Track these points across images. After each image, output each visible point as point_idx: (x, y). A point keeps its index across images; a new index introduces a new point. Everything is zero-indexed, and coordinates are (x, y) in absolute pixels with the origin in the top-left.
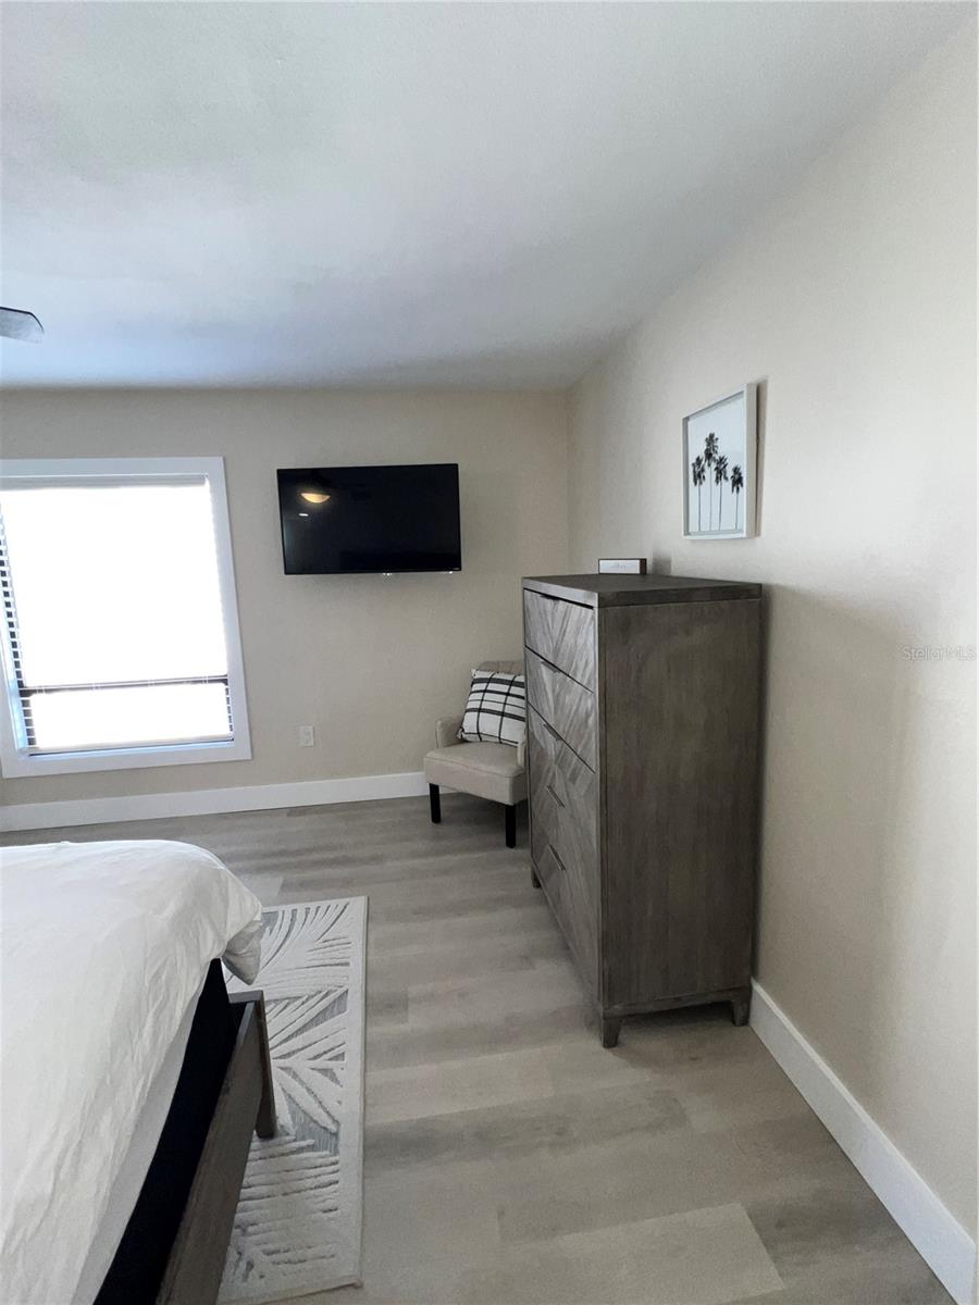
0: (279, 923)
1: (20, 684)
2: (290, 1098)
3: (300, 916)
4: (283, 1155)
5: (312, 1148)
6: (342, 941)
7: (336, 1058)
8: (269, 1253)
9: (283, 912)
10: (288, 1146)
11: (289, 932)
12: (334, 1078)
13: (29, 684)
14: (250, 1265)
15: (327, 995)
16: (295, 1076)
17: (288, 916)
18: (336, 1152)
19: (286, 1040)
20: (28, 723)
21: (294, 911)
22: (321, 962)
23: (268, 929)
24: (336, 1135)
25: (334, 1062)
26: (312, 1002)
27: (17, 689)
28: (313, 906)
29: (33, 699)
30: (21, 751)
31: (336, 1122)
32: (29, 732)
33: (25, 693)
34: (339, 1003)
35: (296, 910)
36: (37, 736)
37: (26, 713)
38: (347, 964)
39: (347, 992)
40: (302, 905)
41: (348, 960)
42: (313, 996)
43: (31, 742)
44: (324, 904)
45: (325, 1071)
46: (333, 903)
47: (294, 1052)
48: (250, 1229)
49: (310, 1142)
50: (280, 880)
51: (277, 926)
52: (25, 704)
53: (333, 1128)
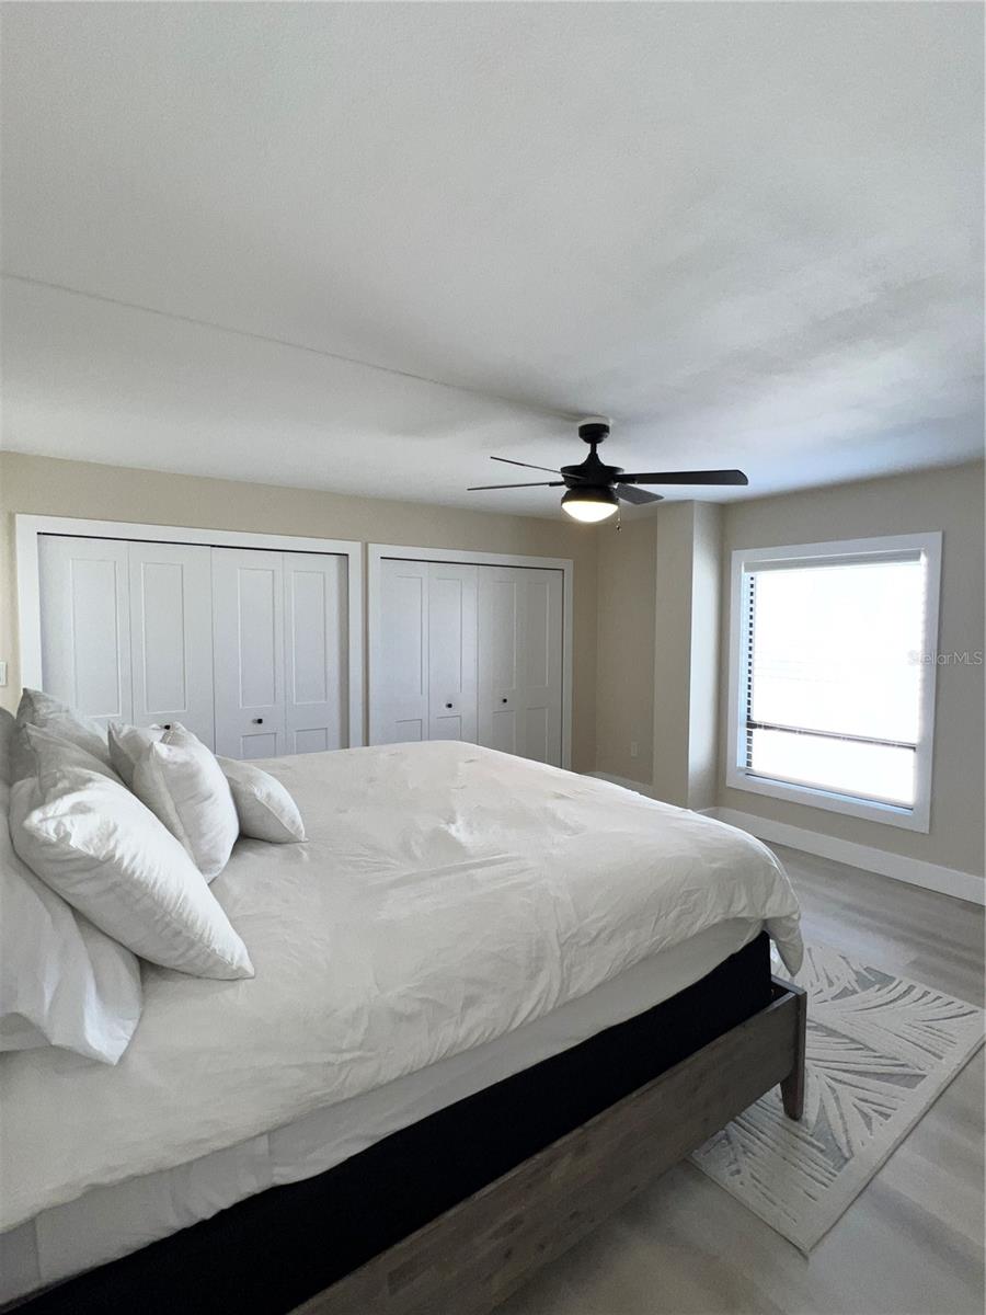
0: (891, 987)
1: (749, 718)
2: (823, 1108)
3: (916, 993)
4: (797, 1136)
5: (822, 1151)
6: (950, 1038)
7: (881, 1114)
8: (753, 1177)
9: (901, 982)
10: (804, 1134)
11: (895, 1000)
12: (869, 1124)
13: (756, 718)
14: (738, 1172)
15: (902, 1065)
16: (837, 1099)
17: (903, 987)
18: (839, 1168)
19: (845, 1071)
20: (749, 749)
21: (911, 988)
22: (913, 1040)
23: (877, 986)
24: (847, 1160)
25: (876, 1114)
26: (883, 1061)
27: (745, 721)
28: (934, 993)
29: (756, 731)
30: (741, 769)
31: (852, 1155)
32: (749, 756)
33: (751, 725)
34: (912, 1080)
35: (914, 987)
36: (754, 761)
37: (749, 741)
38: (941, 1058)
39: (925, 1076)
40: (923, 985)
41: (944, 1055)
42: (887, 1058)
43: (749, 764)
44: (947, 998)
45: (865, 1116)
46: (959, 1002)
47: (845, 1083)
48: (750, 1155)
49: (823, 1147)
50: (913, 956)
51: (886, 990)
52: (750, 733)
53: (847, 1155)
